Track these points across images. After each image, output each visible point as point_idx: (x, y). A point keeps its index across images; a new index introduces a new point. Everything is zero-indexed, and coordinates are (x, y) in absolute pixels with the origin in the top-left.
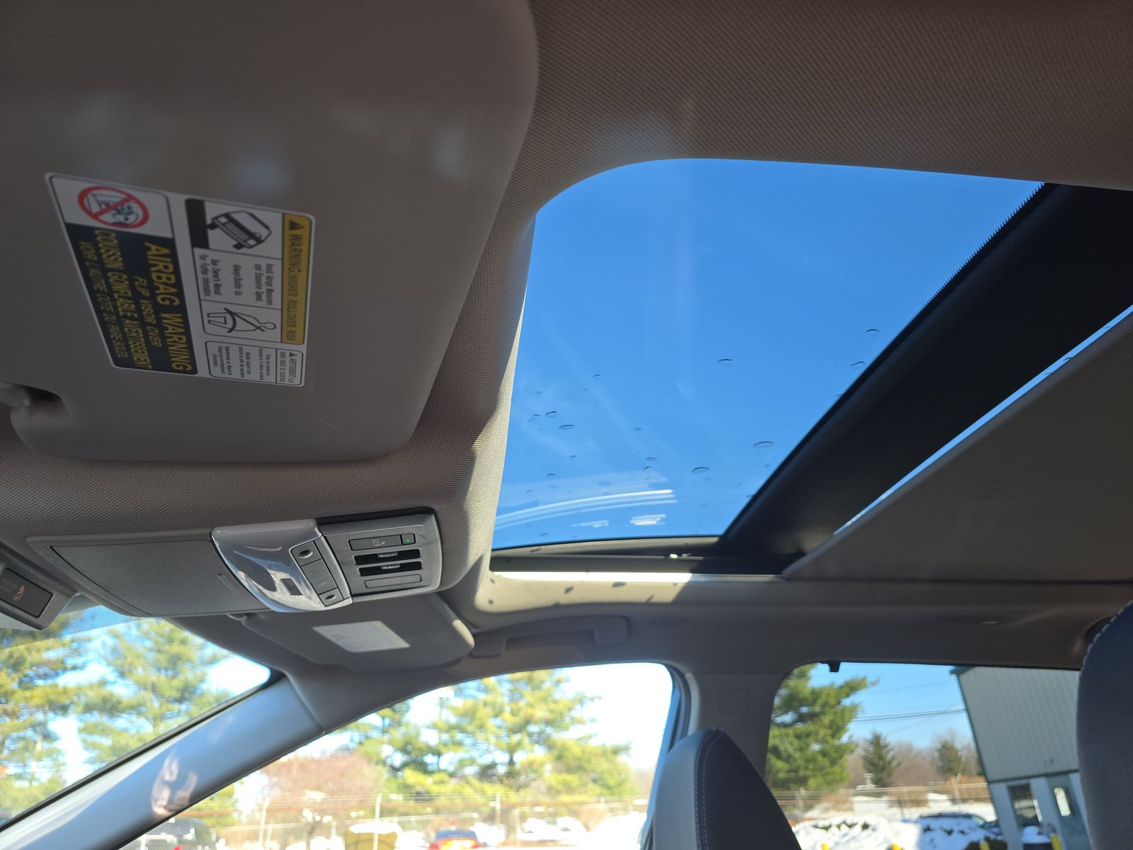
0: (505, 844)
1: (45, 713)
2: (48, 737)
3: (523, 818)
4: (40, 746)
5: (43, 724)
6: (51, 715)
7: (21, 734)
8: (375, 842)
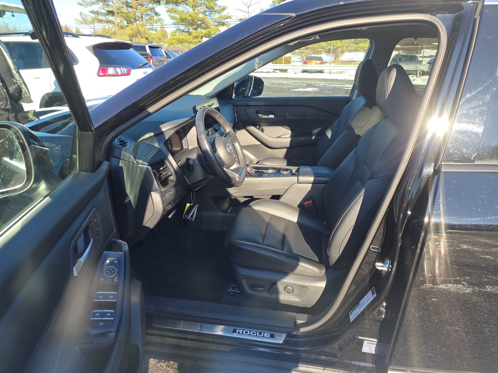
0: (334, 62)
1: (153, 4)
2: (156, 14)
3: (343, 52)
4: (156, 18)
5: (153, 9)
6: (155, 5)
7: (147, 13)
8: (283, 60)
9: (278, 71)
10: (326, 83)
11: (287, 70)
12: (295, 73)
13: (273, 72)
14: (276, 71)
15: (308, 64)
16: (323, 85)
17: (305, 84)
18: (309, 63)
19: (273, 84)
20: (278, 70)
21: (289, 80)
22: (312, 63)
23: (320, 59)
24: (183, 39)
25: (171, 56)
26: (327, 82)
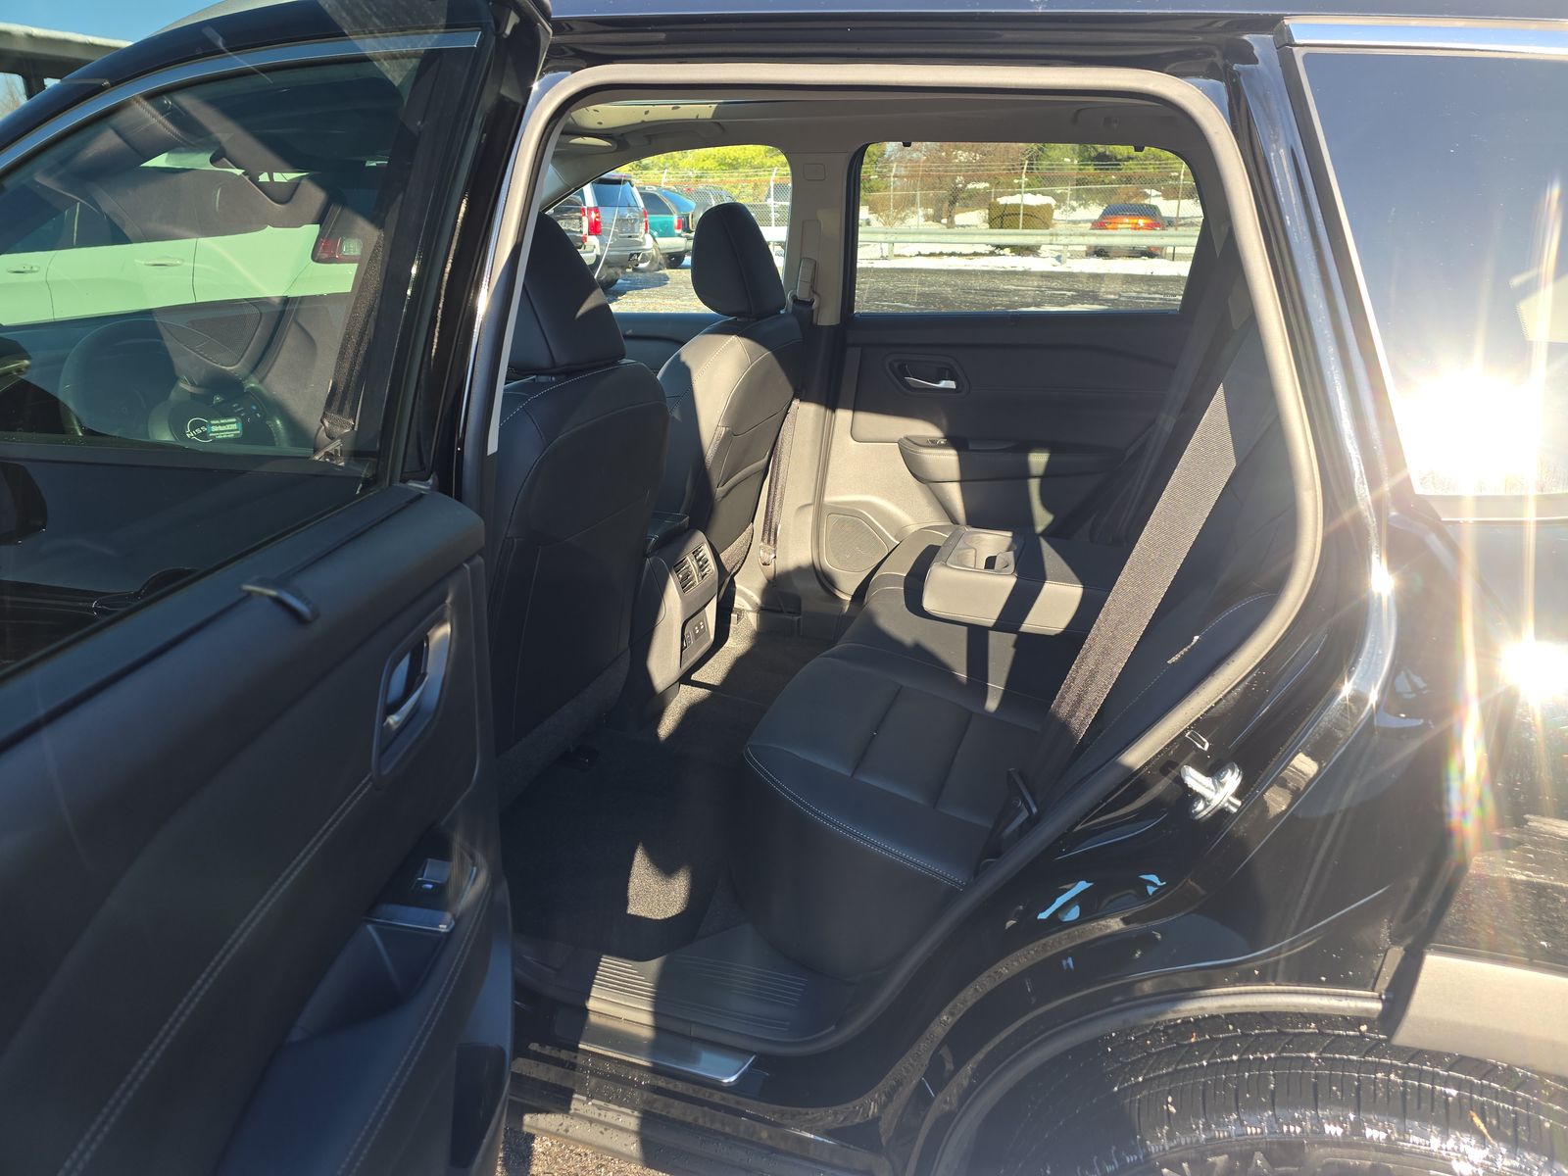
8: (1021, 216)
9: (1007, 251)
10: (1145, 288)
11: (1039, 247)
12: (1058, 258)
13: (992, 253)
14: (1002, 252)
15: (1107, 229)
16: (1134, 294)
17: (1069, 293)
18: (1110, 226)
19: (967, 291)
20: (1008, 246)
21: (1028, 281)
22: (1120, 226)
23: (1151, 212)
24: (736, 159)
25: (672, 208)
26: (1151, 286)
